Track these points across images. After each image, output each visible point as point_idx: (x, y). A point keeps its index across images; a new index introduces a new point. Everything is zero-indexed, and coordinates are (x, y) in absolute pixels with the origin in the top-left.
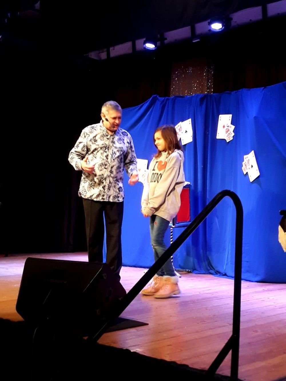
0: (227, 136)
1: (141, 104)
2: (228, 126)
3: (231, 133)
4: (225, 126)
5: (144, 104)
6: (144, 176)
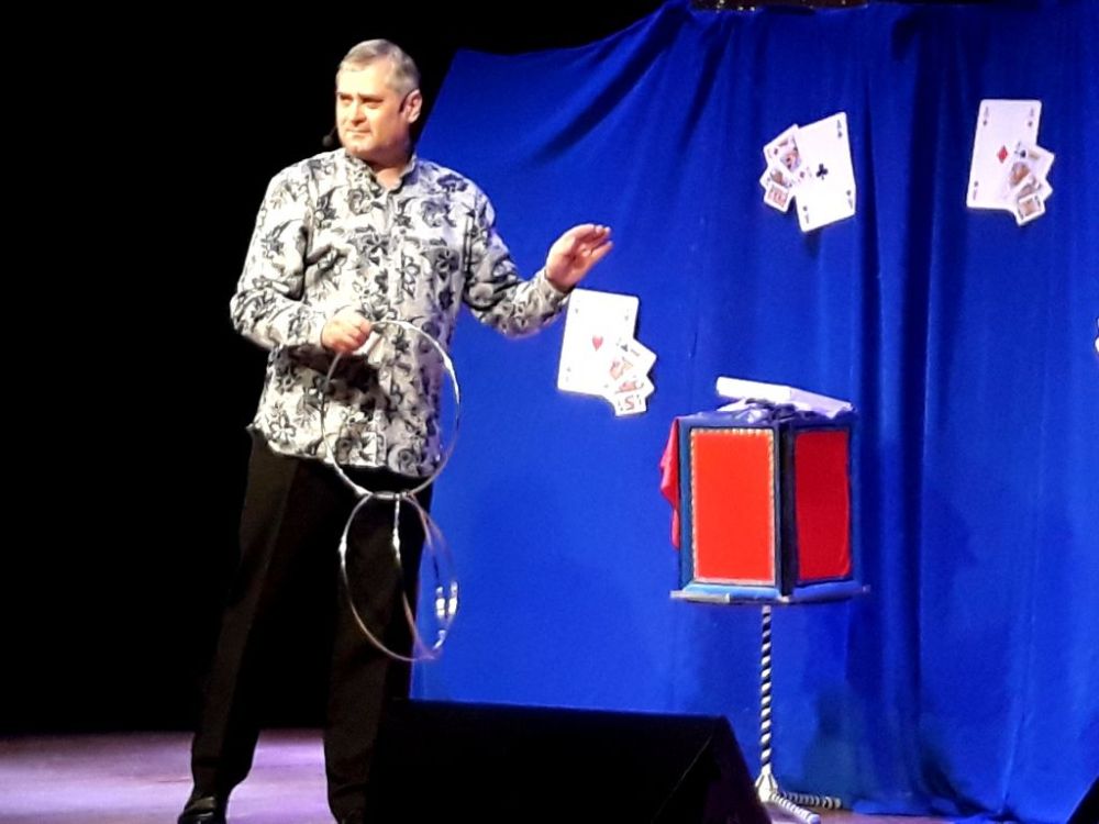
0: (1019, 197)
1: (607, 40)
2: (1023, 155)
3: (1037, 186)
4: (1011, 150)
6: (618, 370)
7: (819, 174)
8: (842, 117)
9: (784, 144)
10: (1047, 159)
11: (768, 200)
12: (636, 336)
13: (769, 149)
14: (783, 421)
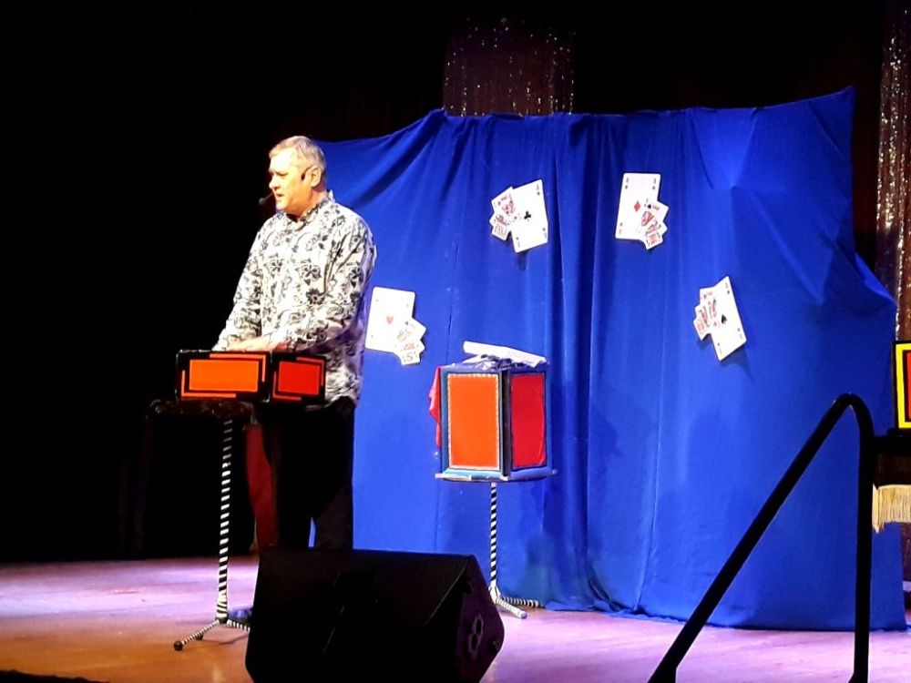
0: (647, 233)
2: (650, 207)
3: (658, 226)
4: (642, 204)
6: (402, 337)
7: (525, 218)
8: (539, 183)
9: (505, 198)
10: (664, 209)
11: (494, 233)
12: (414, 316)
13: (495, 202)
14: (504, 369)
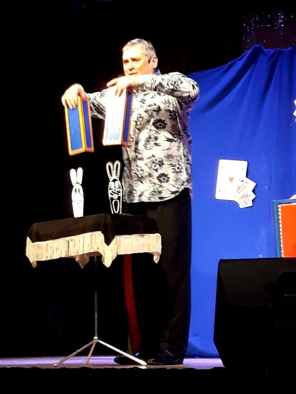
1: (229, 63)
5: (236, 61)
6: (240, 190)
12: (247, 176)
